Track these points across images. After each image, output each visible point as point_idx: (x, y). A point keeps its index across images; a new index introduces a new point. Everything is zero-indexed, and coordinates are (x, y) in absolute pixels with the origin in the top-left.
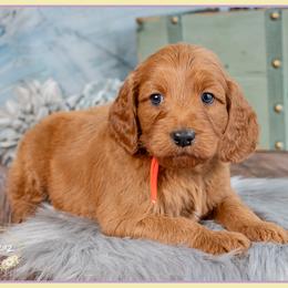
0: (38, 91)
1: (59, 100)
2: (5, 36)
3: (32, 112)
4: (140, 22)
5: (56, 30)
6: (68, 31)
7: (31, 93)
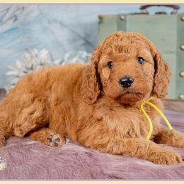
0: (37, 56)
1: (49, 62)
2: (17, 22)
3: (32, 69)
4: (100, 18)
5: (48, 20)
6: (55, 21)
7: (32, 57)
